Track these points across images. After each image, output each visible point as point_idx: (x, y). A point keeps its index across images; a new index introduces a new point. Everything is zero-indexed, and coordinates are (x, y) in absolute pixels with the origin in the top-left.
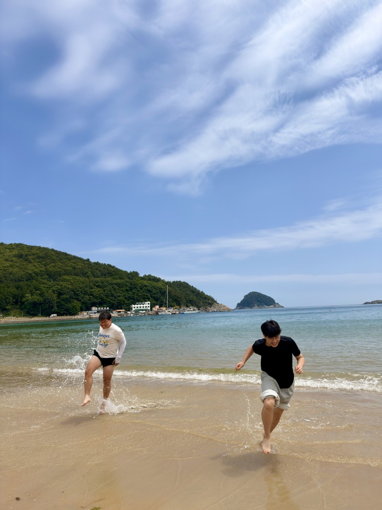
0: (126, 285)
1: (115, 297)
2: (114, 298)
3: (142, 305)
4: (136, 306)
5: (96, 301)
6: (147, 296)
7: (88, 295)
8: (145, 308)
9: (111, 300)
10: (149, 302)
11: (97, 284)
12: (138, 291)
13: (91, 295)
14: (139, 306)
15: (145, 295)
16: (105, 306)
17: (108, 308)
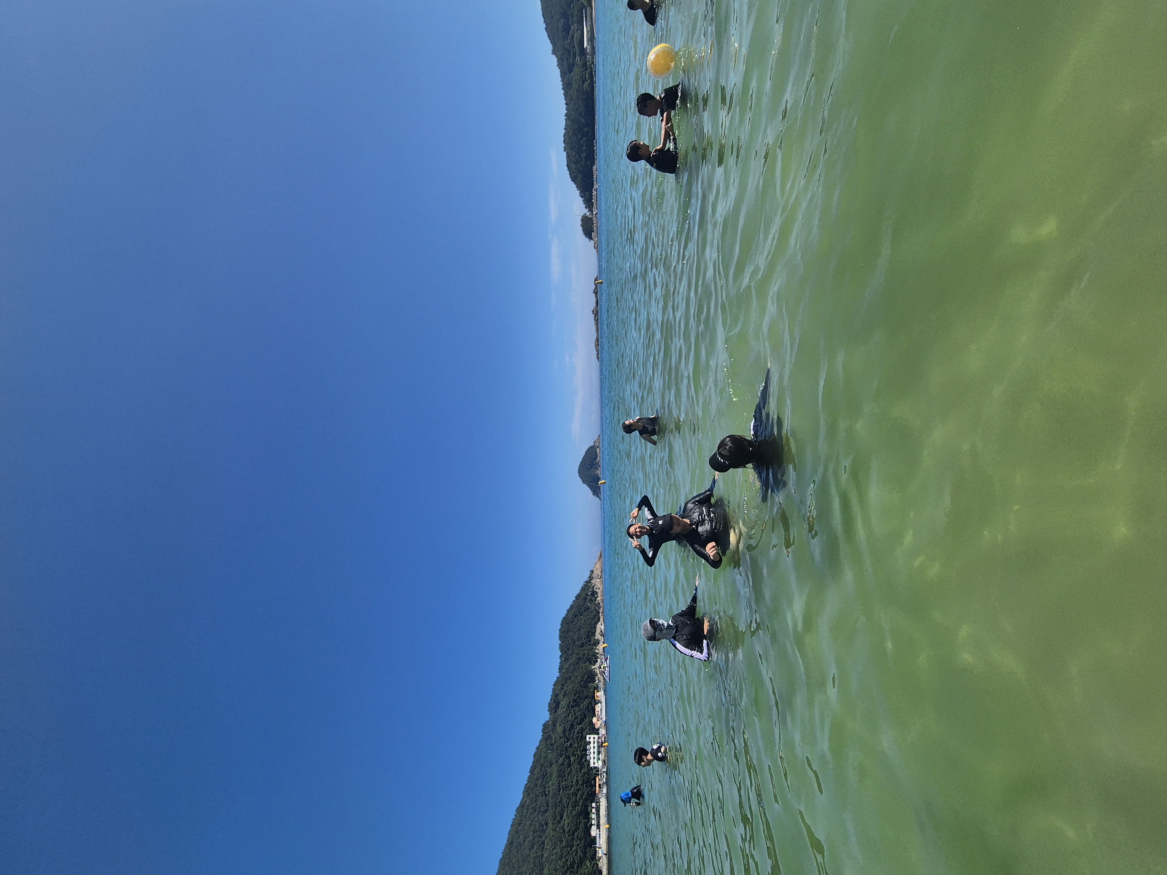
0: (561, 765)
1: (578, 790)
2: (580, 792)
3: (592, 750)
4: (592, 761)
5: (582, 825)
6: (578, 733)
7: (573, 839)
8: (596, 745)
9: (581, 796)
10: (588, 736)
11: (559, 818)
12: (571, 745)
13: (573, 834)
14: (592, 756)
15: (578, 737)
16: (589, 808)
17: (594, 805)
